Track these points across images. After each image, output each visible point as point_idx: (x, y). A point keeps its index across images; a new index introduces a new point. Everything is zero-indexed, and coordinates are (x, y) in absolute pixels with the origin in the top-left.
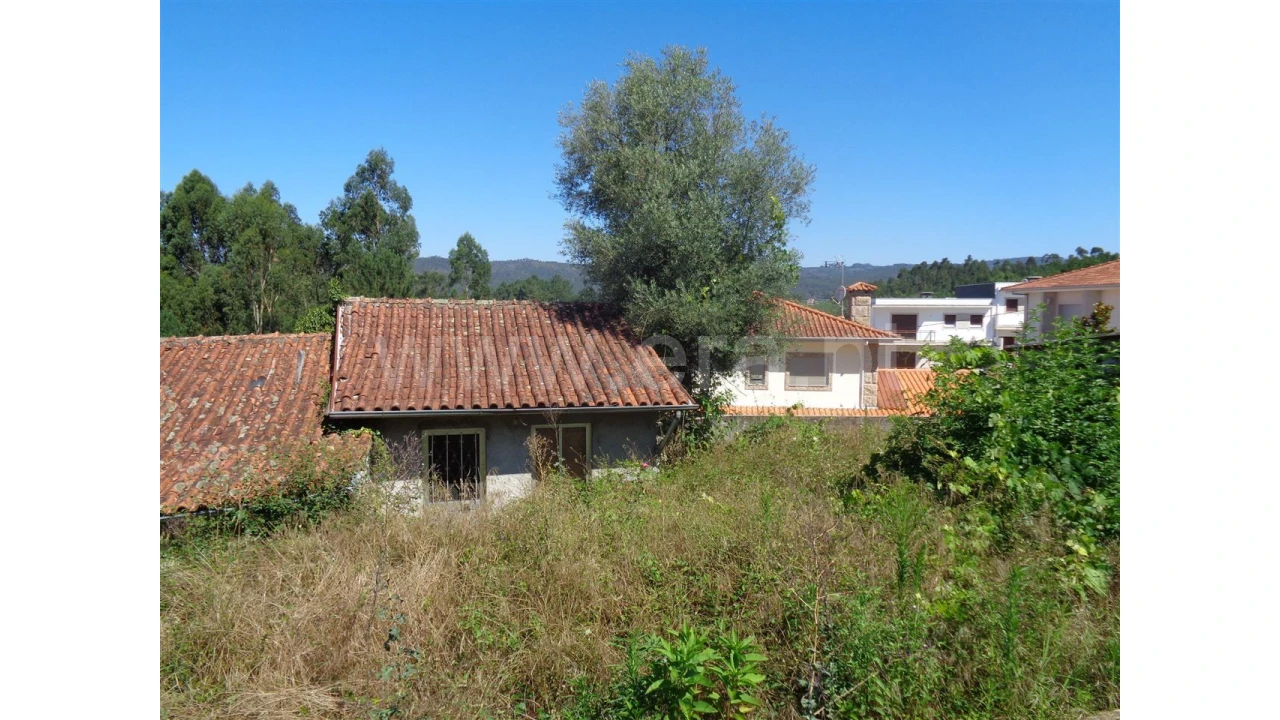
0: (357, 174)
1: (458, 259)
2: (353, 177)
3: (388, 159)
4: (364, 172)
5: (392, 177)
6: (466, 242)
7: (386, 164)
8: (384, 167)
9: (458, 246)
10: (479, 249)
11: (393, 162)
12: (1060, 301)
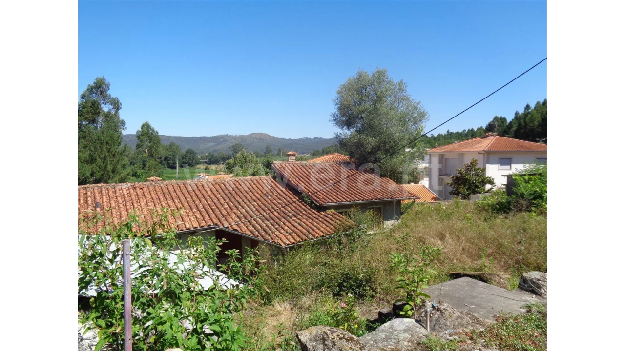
0: (88, 89)
1: (142, 135)
2: (86, 91)
3: (107, 82)
4: (92, 89)
5: (108, 92)
6: (146, 126)
7: (106, 85)
8: (105, 87)
9: (142, 128)
10: (153, 130)
11: (110, 84)
12: (446, 157)
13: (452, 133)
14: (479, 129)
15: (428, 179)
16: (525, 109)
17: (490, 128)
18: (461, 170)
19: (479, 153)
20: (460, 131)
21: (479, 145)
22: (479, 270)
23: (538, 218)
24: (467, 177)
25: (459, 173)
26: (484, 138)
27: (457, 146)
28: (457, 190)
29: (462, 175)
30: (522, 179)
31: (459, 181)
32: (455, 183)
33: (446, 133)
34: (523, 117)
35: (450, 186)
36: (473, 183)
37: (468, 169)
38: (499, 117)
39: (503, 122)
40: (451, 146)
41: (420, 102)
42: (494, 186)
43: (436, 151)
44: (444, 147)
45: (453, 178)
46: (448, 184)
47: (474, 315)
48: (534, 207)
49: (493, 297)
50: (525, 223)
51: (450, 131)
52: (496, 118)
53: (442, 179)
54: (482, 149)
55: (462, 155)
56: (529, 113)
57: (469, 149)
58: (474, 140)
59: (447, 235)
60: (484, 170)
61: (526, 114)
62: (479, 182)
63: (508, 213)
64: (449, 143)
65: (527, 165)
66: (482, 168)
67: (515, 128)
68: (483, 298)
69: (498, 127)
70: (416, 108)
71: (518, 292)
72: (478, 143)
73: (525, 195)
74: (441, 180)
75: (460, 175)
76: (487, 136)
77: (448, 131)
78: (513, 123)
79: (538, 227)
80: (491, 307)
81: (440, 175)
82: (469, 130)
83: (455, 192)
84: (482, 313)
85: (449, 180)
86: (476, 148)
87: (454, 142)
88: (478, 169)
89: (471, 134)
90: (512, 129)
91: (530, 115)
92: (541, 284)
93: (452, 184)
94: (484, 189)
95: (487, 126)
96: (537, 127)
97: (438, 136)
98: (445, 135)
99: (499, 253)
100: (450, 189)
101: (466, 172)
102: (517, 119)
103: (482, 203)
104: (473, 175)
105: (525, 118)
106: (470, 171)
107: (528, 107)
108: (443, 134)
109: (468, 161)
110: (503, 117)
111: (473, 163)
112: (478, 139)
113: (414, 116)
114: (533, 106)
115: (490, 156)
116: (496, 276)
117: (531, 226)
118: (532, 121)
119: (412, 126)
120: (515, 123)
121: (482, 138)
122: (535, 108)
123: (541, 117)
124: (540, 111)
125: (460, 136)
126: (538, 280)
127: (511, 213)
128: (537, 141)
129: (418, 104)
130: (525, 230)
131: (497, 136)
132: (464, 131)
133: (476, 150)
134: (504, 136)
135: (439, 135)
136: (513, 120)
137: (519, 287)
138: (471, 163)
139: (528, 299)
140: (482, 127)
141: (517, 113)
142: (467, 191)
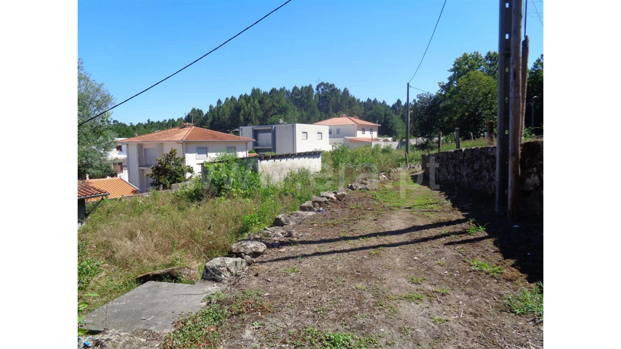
12: (145, 147)
13: (152, 122)
14: (179, 120)
15: (127, 171)
16: (218, 103)
17: (188, 119)
18: (160, 160)
19: (178, 142)
20: (161, 121)
21: (177, 135)
22: (170, 265)
23: (226, 202)
24: (168, 166)
25: (159, 163)
26: (182, 128)
27: (157, 136)
28: (158, 180)
29: (162, 165)
30: (212, 166)
31: (160, 171)
32: (156, 174)
33: (147, 122)
34: (216, 110)
35: (151, 177)
36: (174, 172)
37: (168, 159)
38: (197, 109)
39: (200, 114)
40: (150, 135)
41: (103, 84)
42: (193, 174)
43: (134, 141)
44: (143, 136)
45: (153, 168)
46: (148, 175)
47: (151, 328)
48: (223, 191)
49: (176, 297)
50: (215, 208)
51: (151, 121)
52: (194, 110)
53: (143, 171)
54: (180, 139)
55: (161, 145)
56: (220, 107)
57: (167, 139)
58: (173, 129)
59: (139, 232)
60: (183, 159)
61: (218, 108)
62: (179, 172)
63: (201, 200)
64: (149, 132)
65: (219, 154)
66: (181, 157)
67: (210, 120)
68: (165, 303)
69: (195, 118)
70: (98, 90)
71: (202, 284)
72: (177, 133)
73: (216, 181)
74: (141, 172)
75: (160, 165)
76: (185, 127)
77: (148, 121)
78: (208, 115)
79: (226, 210)
80: (171, 312)
81: (140, 166)
82: (170, 120)
83: (156, 183)
84: (160, 323)
85: (149, 171)
86: (174, 138)
87: (154, 132)
88: (178, 159)
89: (172, 124)
90: (208, 121)
91: (221, 109)
92: (221, 270)
93: (152, 175)
94: (184, 178)
95: (186, 117)
96: (227, 120)
97: (137, 125)
98: (146, 124)
99: (192, 242)
100: (151, 180)
101: (166, 162)
102: (211, 112)
103: (181, 192)
104: (173, 164)
105: (218, 112)
106: (170, 161)
107: (219, 102)
108: (144, 124)
109: (167, 151)
110: (200, 109)
111: (173, 153)
112: (176, 129)
113: (96, 100)
114: (223, 101)
115: (188, 145)
116: (186, 269)
117: (220, 210)
118: (224, 115)
119: (95, 111)
120: (210, 116)
121: (180, 128)
122: (225, 103)
123: (230, 111)
124: (229, 106)
125: (161, 126)
126: (219, 266)
127: (204, 200)
128: (228, 133)
129: (101, 85)
130: (215, 215)
131: (194, 127)
132: (165, 121)
133: (175, 139)
134: (201, 127)
135: (139, 124)
136: (208, 112)
137: (202, 278)
138: (171, 153)
139: (210, 289)
140: (182, 118)
141: (211, 107)
142: (168, 181)
